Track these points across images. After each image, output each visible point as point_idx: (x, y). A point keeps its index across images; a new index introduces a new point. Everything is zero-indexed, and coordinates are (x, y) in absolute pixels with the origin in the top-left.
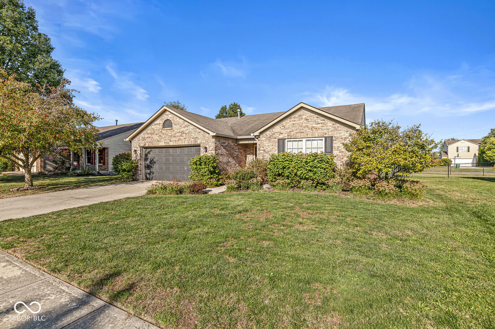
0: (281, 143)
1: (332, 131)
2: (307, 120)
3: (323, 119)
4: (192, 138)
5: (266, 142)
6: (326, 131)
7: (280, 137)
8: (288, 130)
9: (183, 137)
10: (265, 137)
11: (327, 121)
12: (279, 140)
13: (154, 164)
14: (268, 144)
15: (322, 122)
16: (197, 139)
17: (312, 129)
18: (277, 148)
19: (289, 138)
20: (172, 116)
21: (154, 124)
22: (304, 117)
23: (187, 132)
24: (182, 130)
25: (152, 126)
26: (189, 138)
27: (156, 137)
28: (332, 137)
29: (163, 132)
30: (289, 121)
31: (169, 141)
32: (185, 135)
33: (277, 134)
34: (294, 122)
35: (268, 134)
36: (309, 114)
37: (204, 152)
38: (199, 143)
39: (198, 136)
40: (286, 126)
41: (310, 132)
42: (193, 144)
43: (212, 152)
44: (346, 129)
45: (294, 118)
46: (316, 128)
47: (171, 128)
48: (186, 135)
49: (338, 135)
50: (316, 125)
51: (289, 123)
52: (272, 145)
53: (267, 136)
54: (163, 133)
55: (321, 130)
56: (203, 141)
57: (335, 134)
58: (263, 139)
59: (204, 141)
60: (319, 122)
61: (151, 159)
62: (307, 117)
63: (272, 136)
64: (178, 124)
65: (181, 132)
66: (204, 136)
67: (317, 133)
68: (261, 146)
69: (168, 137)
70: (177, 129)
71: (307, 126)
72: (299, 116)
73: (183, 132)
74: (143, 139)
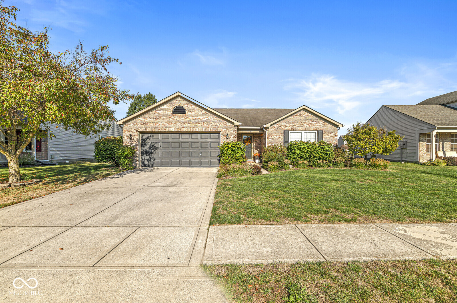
0: (286, 134)
1: (322, 127)
2: (306, 118)
3: (317, 118)
4: (211, 126)
5: (274, 132)
6: (318, 127)
7: (285, 129)
8: (292, 124)
9: (200, 124)
10: (273, 129)
11: (319, 120)
12: (284, 131)
13: (156, 150)
14: (276, 134)
15: (316, 120)
16: (217, 127)
17: (309, 125)
18: (283, 138)
19: (292, 130)
20: (185, 103)
21: (159, 109)
22: (303, 116)
23: (206, 120)
24: (199, 117)
25: (157, 110)
26: (207, 126)
27: (162, 122)
28: (323, 131)
29: (173, 117)
30: (292, 118)
31: (182, 127)
32: (202, 122)
33: (283, 127)
34: (296, 119)
35: (275, 127)
36: (307, 114)
37: (224, 139)
38: (219, 131)
39: (219, 124)
40: (290, 121)
41: (308, 126)
42: (212, 131)
43: (234, 139)
44: (331, 126)
45: (296, 116)
46: (312, 125)
47: (184, 115)
48: (204, 122)
49: (326, 130)
50: (312, 122)
51: (292, 119)
52: (279, 135)
53: (275, 128)
54: (172, 119)
55: (315, 125)
56: (224, 129)
57: (325, 129)
58: (271, 130)
59: (226, 129)
60: (314, 120)
61: (152, 145)
62: (306, 116)
63: (279, 128)
64: (194, 111)
65: (197, 119)
66: (225, 125)
67: (312, 128)
68: (270, 135)
69: (180, 123)
70: (192, 116)
71: (306, 122)
72: (300, 115)
73: (200, 120)
74: (142, 123)
